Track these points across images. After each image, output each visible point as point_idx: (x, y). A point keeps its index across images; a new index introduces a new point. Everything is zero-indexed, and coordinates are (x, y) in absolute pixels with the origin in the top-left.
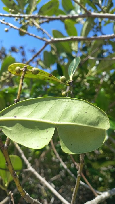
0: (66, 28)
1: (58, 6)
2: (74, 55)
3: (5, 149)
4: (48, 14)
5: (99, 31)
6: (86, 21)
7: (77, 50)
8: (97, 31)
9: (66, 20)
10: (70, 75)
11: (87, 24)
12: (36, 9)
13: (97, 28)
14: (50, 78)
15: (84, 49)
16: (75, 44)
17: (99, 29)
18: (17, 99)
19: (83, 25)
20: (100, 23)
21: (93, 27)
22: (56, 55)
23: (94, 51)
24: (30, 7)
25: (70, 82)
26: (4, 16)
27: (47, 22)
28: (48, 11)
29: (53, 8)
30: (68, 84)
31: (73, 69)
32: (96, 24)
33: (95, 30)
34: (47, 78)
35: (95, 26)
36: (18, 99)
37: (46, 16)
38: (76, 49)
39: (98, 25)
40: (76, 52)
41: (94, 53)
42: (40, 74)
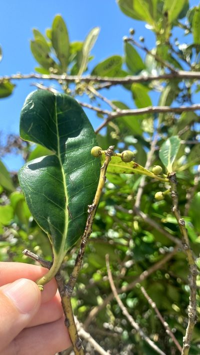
0: (134, 97)
1: (120, 65)
2: (147, 139)
3: (67, 296)
4: (108, 75)
5: (187, 100)
6: (166, 86)
7: (151, 131)
8: (184, 101)
9: (135, 86)
10: (167, 164)
11: (167, 90)
12: (87, 70)
13: (184, 96)
14: (135, 169)
15: (164, 130)
16: (148, 122)
17: (187, 98)
18: (93, 205)
19: (162, 93)
20: (188, 89)
21: (177, 96)
22: (118, 139)
23: (181, 131)
24: (78, 66)
25: (171, 176)
26: (42, 79)
27: (108, 87)
28: (106, 72)
29: (114, 67)
30: (167, 179)
31: (169, 156)
32: (182, 90)
33: (180, 99)
34: (129, 171)
35: (181, 94)
36: (95, 205)
37: (106, 78)
38: (149, 129)
39: (185, 92)
40: (151, 134)
41: (182, 134)
42: (118, 164)
